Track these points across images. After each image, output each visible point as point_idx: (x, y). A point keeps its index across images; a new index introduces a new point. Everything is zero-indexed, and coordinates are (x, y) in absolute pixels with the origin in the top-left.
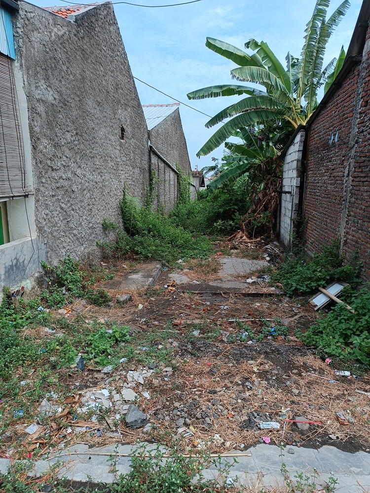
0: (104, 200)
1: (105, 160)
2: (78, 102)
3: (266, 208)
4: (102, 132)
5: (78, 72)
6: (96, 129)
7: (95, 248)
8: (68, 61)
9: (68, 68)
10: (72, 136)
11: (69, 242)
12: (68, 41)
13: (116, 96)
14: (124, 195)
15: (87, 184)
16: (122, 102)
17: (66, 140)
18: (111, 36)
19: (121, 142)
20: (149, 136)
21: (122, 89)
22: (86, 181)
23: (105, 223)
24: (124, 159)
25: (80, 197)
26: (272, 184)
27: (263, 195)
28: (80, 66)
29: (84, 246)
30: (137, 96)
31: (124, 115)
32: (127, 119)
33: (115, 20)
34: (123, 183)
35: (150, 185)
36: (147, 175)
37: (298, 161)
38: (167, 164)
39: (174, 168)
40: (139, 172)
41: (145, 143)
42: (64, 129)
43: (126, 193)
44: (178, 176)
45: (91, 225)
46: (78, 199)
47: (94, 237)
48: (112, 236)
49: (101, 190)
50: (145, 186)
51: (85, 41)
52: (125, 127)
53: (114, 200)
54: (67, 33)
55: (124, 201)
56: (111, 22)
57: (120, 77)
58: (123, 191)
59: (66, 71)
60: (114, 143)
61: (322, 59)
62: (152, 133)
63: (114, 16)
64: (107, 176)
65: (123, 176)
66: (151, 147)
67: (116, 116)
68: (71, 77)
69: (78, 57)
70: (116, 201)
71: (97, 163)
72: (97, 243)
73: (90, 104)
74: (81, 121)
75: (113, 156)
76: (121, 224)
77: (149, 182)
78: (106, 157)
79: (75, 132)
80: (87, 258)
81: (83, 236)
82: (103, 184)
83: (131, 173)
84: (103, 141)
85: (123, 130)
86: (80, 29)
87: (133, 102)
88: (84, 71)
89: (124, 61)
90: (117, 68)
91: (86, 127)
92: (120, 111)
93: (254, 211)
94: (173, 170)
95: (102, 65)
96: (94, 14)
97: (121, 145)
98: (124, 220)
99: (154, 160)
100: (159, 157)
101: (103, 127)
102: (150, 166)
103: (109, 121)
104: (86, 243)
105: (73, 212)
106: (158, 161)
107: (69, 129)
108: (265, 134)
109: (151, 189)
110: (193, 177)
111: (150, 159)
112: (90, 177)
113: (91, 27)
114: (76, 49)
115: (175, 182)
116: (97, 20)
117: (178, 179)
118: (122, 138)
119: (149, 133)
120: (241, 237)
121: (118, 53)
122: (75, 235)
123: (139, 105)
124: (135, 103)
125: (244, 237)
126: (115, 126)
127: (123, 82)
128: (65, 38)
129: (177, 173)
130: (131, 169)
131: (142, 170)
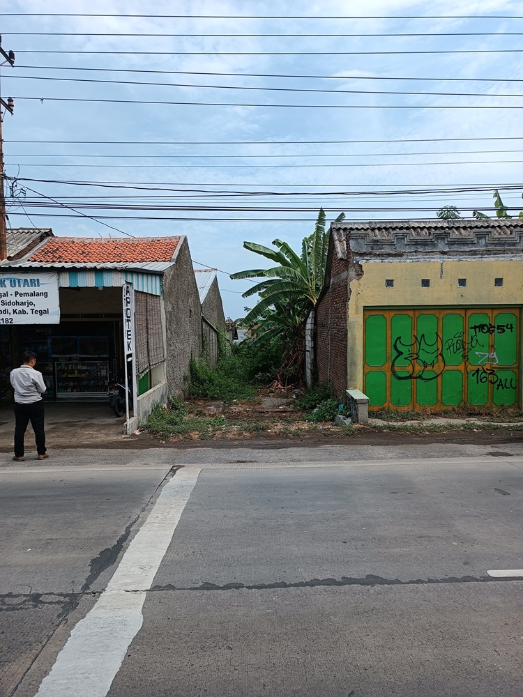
0: (184, 361)
3: (295, 362)
7: (181, 391)
10: (175, 325)
13: (188, 291)
14: (192, 356)
15: (179, 352)
16: (190, 293)
17: (174, 328)
20: (201, 309)
21: (190, 285)
23: (185, 376)
24: (191, 331)
26: (299, 343)
29: (178, 389)
34: (191, 348)
36: (201, 339)
37: (311, 330)
38: (211, 326)
39: (215, 328)
40: (197, 338)
41: (199, 315)
45: (180, 377)
46: (177, 361)
47: (181, 385)
48: (187, 385)
49: (183, 354)
50: (200, 348)
51: (178, 269)
52: (191, 309)
56: (186, 248)
57: (189, 278)
64: (185, 345)
65: (191, 343)
66: (203, 317)
67: (188, 304)
68: (175, 293)
70: (188, 362)
71: (182, 337)
73: (180, 303)
74: (177, 315)
75: (187, 331)
76: (190, 377)
77: (202, 344)
78: (185, 333)
81: (178, 383)
82: (184, 350)
83: (194, 340)
87: (194, 290)
88: (178, 286)
90: (188, 273)
92: (189, 300)
93: (286, 365)
94: (215, 331)
95: (183, 277)
97: (190, 322)
98: (192, 374)
100: (207, 322)
101: (184, 314)
102: (202, 331)
103: (186, 309)
105: (175, 369)
106: (206, 325)
107: (174, 322)
108: (291, 306)
109: (203, 350)
110: (228, 331)
111: (202, 326)
112: (180, 347)
115: (215, 341)
116: (182, 253)
117: (217, 337)
118: (190, 317)
119: (201, 306)
120: (277, 386)
121: (189, 264)
122: (175, 382)
125: (280, 385)
126: (188, 311)
129: (217, 333)
130: (194, 337)
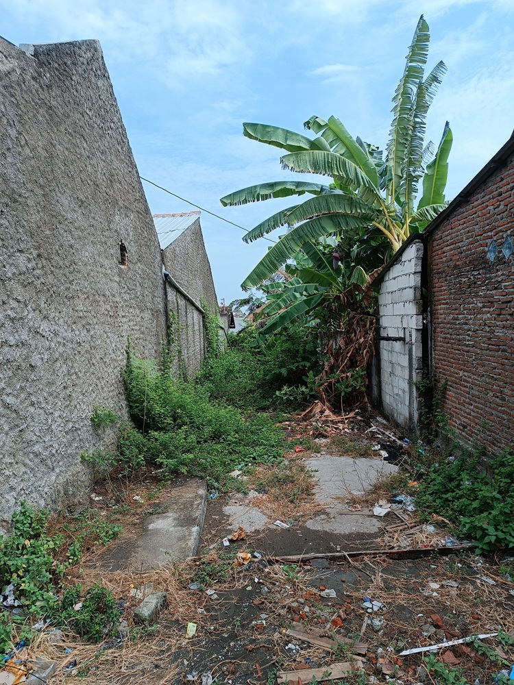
0: (94, 374)
1: (95, 301)
2: (41, 199)
4: (87, 253)
5: (40, 143)
6: (77, 246)
7: (79, 467)
8: (19, 122)
9: (20, 133)
10: (29, 260)
11: (25, 473)
12: (19, 85)
13: (111, 193)
14: (128, 358)
15: (61, 349)
16: (121, 203)
17: (16, 267)
18: (100, 95)
19: (121, 269)
20: (163, 258)
21: (120, 183)
22: (59, 343)
23: (97, 416)
24: (127, 297)
25: (47, 376)
27: (345, 342)
28: (45, 134)
29: (57, 470)
30: (143, 195)
31: (124, 224)
32: (129, 230)
33: (106, 71)
34: (125, 339)
35: (168, 335)
36: (162, 319)
37: (415, 288)
38: (188, 300)
39: (198, 304)
40: (150, 316)
41: (158, 270)
42: (12, 247)
43: (131, 355)
44: (204, 317)
45: (70, 425)
46: (44, 381)
47: (77, 447)
48: (109, 435)
49: (88, 356)
50: (161, 337)
51: (53, 94)
52: (126, 244)
53: (111, 370)
54: (17, 70)
55: (129, 370)
56: (99, 72)
57: (116, 164)
58: (126, 351)
59: (17, 138)
60: (110, 272)
61: (422, 139)
62: (167, 254)
63: (104, 64)
64: (98, 330)
65: (126, 327)
66: (166, 276)
67: (111, 226)
68: (27, 151)
69: (41, 119)
70: (115, 371)
71: (81, 307)
72: (82, 457)
73: (65, 203)
74: (48, 232)
75: (107, 293)
76: (125, 411)
77: (165, 331)
78: (95, 297)
79: (35, 253)
80: (62, 494)
81: (54, 451)
82: (92, 344)
83: (139, 319)
84: (89, 268)
85: (123, 249)
86: (44, 71)
87: (137, 205)
88: (51, 143)
89: (122, 140)
90: (110, 148)
91: (58, 243)
92: (117, 217)
94: (198, 309)
95: (85, 140)
96: (69, 52)
97: (120, 273)
98: (129, 401)
99: (172, 295)
100: (178, 291)
101: (90, 243)
102: (166, 306)
103: (99, 233)
104: (60, 464)
105: (32, 409)
106: (176, 296)
107: (22, 246)
108: (343, 250)
109: (169, 343)
110: (222, 315)
111: (166, 294)
112: (66, 334)
113: (65, 73)
114: (36, 104)
115: (200, 326)
116: (74, 64)
117: (203, 321)
118: (122, 262)
119: (162, 253)
120: (322, 412)
121: (112, 125)
122: (37, 455)
123: (147, 210)
124: (141, 206)
125: (327, 412)
126: (111, 242)
127: (120, 171)
128: (14, 78)
129: (202, 313)
130: (138, 313)
131: (155, 313)
